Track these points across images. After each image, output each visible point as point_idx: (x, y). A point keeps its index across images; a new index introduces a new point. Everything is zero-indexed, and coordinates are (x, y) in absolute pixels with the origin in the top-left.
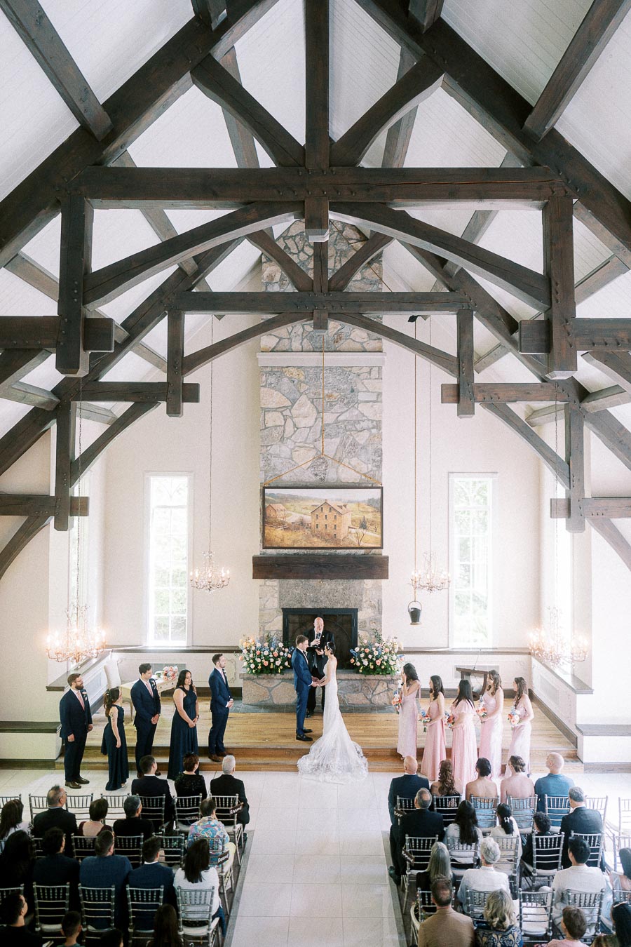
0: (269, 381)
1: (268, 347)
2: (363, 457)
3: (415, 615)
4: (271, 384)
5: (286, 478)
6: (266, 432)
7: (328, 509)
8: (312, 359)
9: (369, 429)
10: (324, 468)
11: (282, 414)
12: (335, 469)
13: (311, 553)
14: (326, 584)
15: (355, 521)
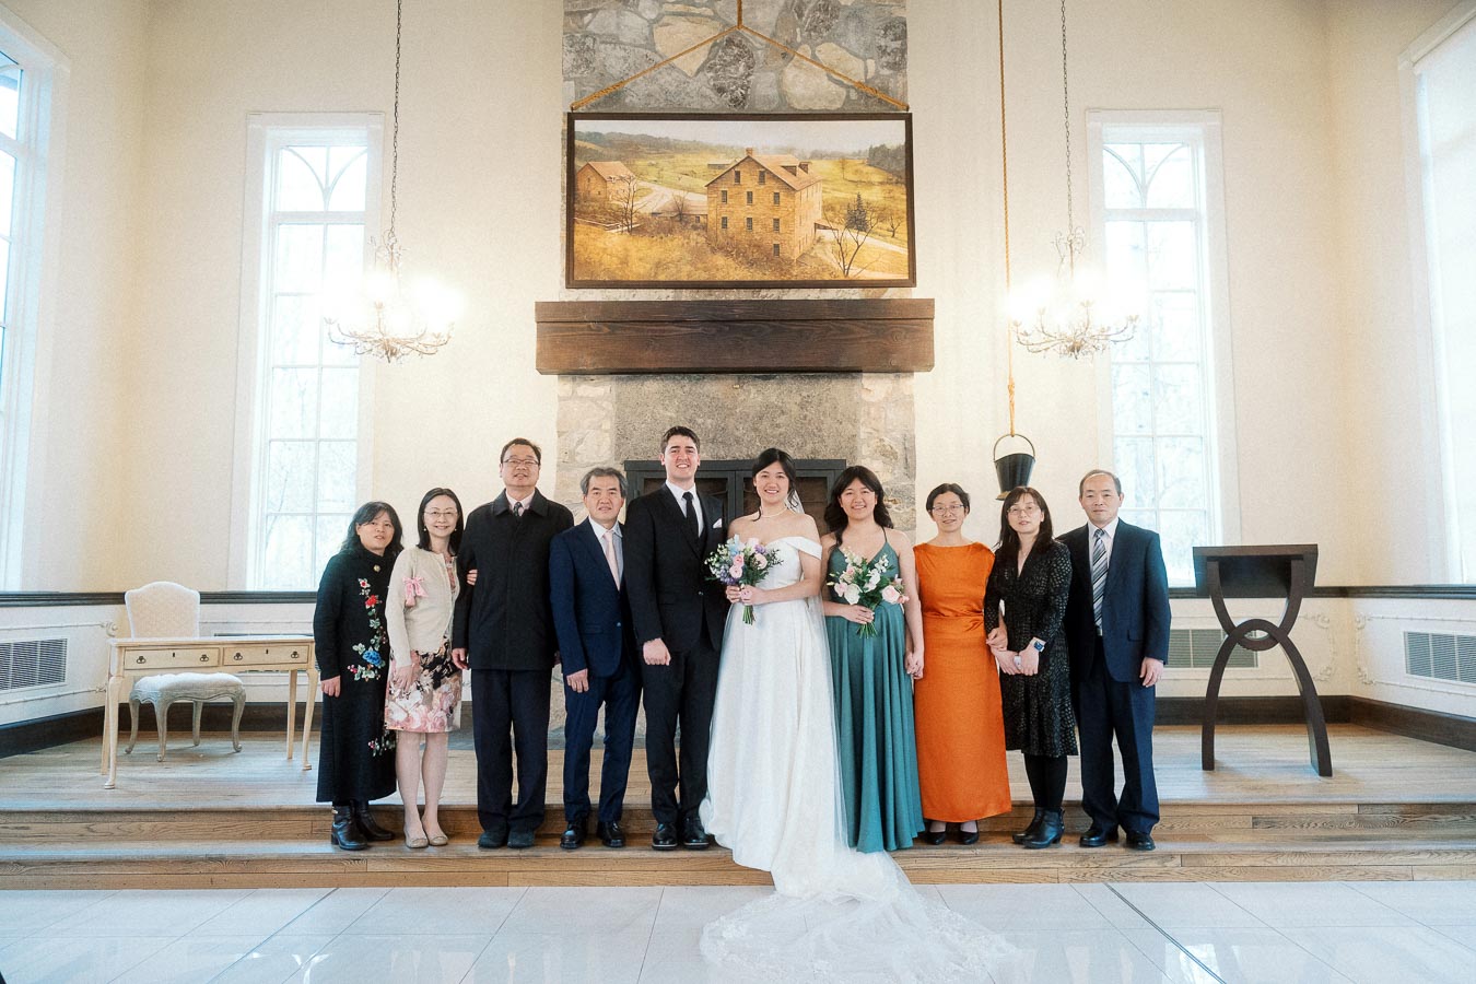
2: (852, 40)
3: (1013, 473)
7: (756, 177)
10: (741, 69)
12: (773, 74)
13: (709, 299)
14: (750, 393)
15: (833, 209)
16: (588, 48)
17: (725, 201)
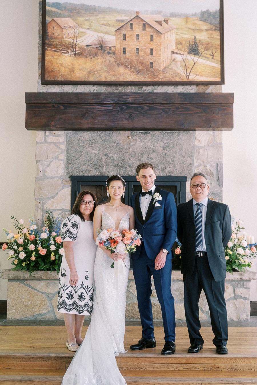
7: (141, 26)
13: (115, 91)
14: (137, 141)
15: (181, 44)
17: (125, 39)
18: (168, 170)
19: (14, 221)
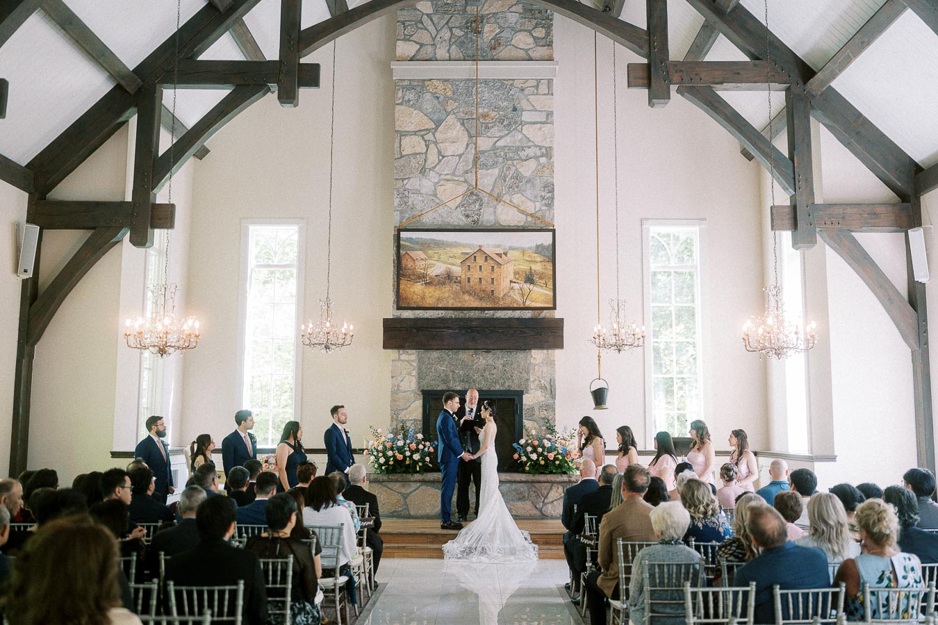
0: (406, 98)
1: (406, 55)
2: (529, 193)
3: (599, 397)
4: (409, 101)
5: (428, 219)
6: (402, 161)
7: (483, 259)
8: (462, 70)
9: (536, 158)
10: (477, 206)
11: (423, 138)
12: (492, 209)
13: (461, 316)
14: (480, 359)
16: (406, 196)
17: (469, 269)
18: (507, 384)
19: (373, 430)
